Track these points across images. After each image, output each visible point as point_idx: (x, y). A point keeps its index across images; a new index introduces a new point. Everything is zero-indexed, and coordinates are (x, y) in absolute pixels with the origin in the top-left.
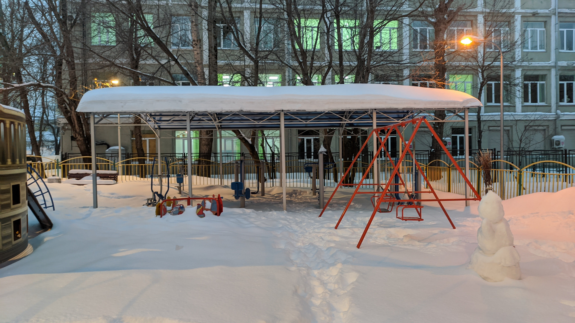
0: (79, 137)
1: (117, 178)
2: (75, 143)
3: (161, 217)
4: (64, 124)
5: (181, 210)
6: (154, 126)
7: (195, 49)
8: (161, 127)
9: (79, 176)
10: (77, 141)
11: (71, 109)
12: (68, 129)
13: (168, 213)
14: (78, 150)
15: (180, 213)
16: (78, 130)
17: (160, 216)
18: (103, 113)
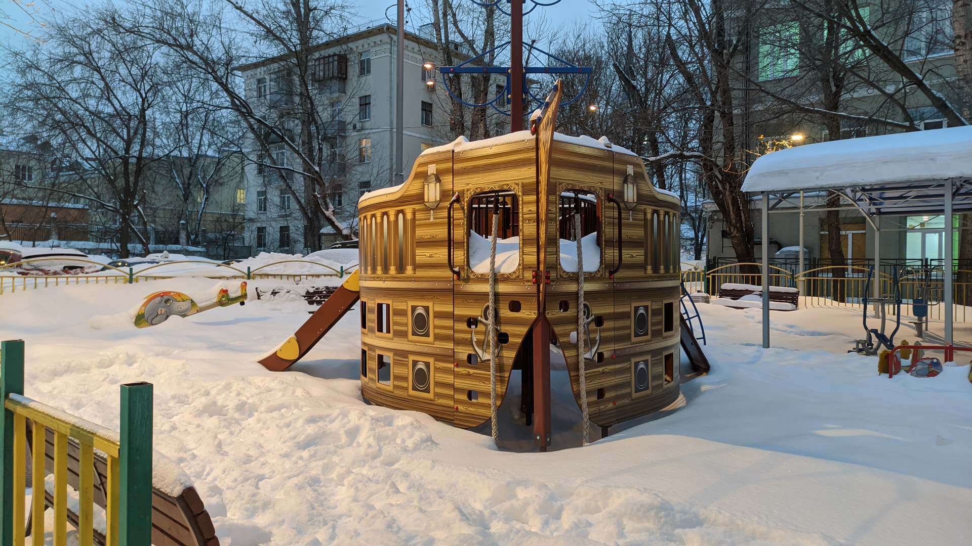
0: (735, 233)
1: (797, 301)
2: (727, 242)
3: (891, 377)
4: (713, 211)
5: (933, 369)
6: (870, 209)
7: (959, 53)
8: (882, 210)
9: (736, 295)
10: (732, 238)
11: (724, 188)
12: (718, 220)
13: (902, 372)
14: (732, 253)
15: (932, 374)
16: (734, 221)
17: (888, 375)
18: (782, 192)
